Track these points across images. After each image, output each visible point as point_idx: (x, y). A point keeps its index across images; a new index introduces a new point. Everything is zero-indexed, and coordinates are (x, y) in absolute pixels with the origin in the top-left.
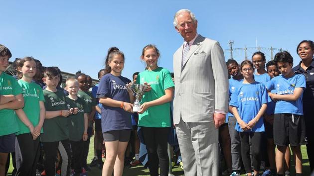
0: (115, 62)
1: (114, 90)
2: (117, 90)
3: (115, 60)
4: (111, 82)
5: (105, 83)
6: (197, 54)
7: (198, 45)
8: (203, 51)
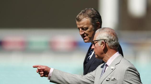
6: (109, 80)
7: (112, 69)
8: (114, 78)
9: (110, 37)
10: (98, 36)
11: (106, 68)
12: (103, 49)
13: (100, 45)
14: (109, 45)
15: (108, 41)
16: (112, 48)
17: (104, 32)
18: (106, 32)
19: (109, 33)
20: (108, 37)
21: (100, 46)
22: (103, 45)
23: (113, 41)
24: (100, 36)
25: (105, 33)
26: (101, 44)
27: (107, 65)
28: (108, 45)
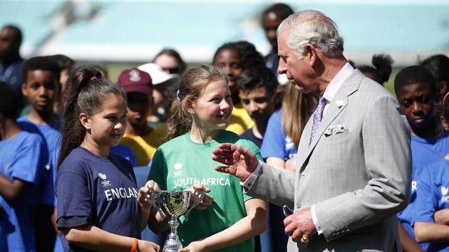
0: (109, 117)
1: (106, 202)
2: (115, 201)
3: (108, 112)
4: (96, 181)
5: (80, 182)
6: (329, 135)
7: (340, 107)
8: (342, 128)
9: (320, 30)
10: (292, 36)
11: (323, 108)
12: (311, 63)
13: (302, 57)
14: (325, 50)
15: (319, 40)
16: (333, 54)
17: (302, 22)
18: (307, 20)
19: (315, 21)
20: (316, 31)
21: (303, 59)
22: (309, 54)
23: (329, 37)
24: (295, 33)
25: (306, 23)
26: (305, 54)
27: (325, 101)
28: (322, 50)
